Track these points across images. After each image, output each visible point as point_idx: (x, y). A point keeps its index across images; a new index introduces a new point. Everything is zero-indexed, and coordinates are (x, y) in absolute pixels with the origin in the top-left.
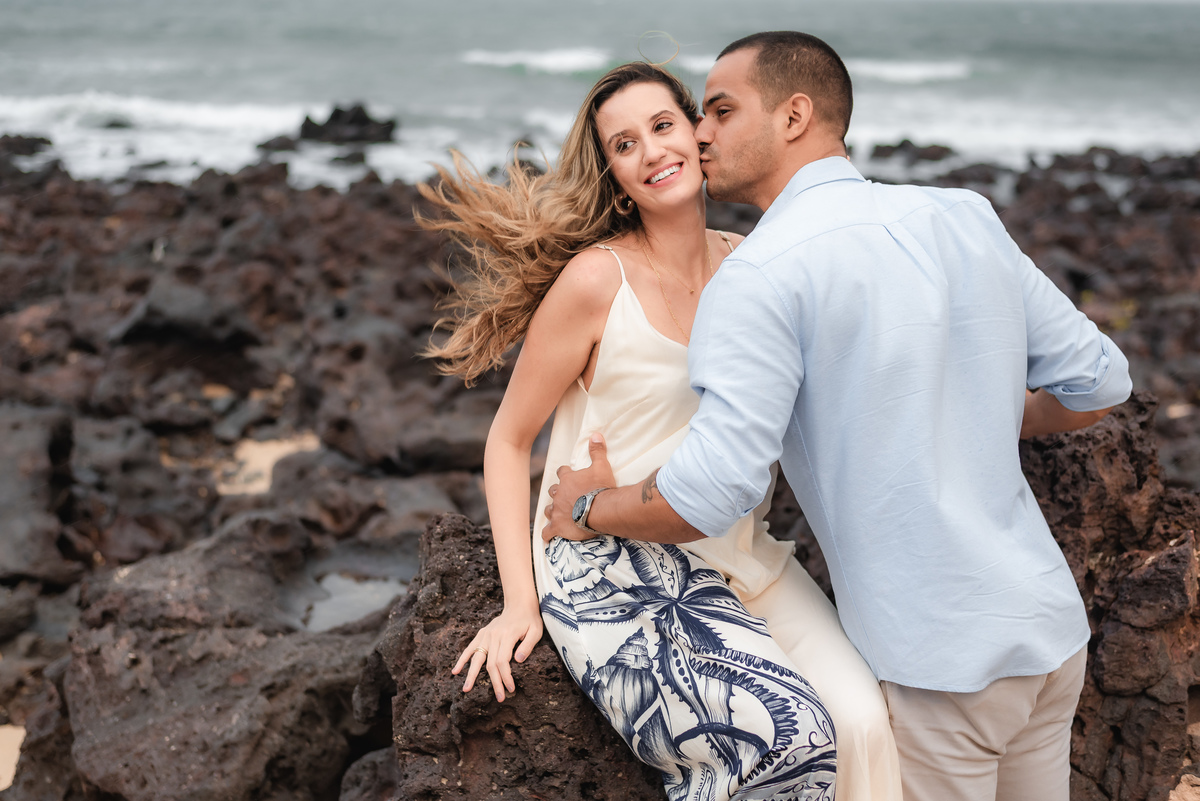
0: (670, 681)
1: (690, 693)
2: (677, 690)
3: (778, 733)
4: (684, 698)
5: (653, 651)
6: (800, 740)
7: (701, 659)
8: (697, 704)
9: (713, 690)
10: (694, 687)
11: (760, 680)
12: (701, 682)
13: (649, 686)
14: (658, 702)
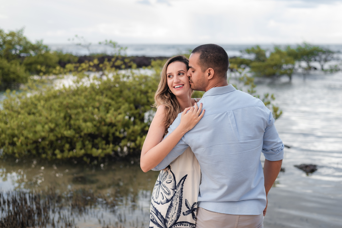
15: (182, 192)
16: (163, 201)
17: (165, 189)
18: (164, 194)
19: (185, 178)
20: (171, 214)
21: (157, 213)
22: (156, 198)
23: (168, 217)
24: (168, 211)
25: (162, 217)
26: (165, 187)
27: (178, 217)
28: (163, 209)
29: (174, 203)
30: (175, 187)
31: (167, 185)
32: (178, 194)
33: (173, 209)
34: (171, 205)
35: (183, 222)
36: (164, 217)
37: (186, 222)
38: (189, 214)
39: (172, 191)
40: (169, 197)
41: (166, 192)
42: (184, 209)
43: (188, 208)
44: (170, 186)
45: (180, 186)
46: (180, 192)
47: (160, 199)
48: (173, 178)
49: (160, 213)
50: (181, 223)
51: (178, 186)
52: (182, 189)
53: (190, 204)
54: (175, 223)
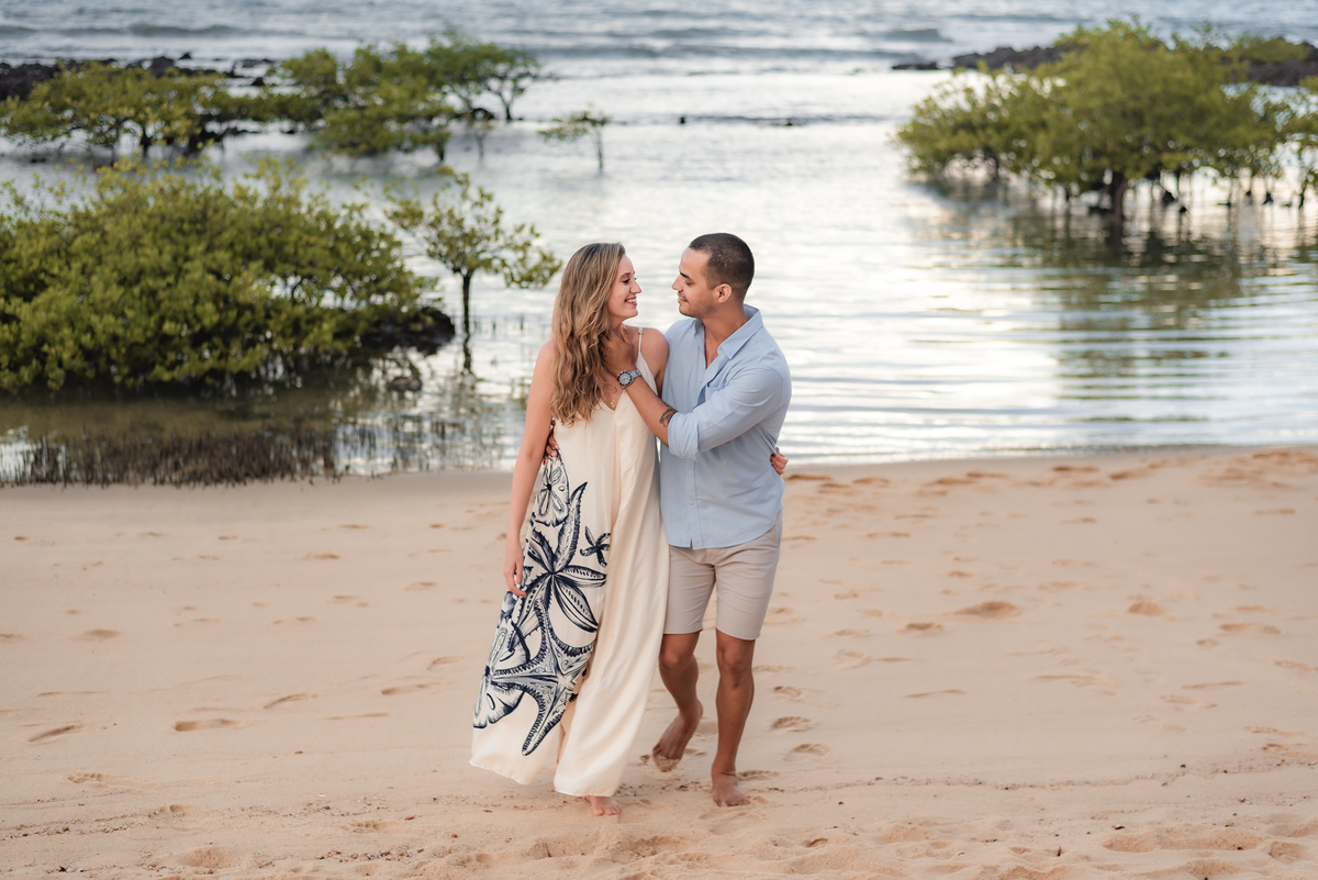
2: (523, 605)
3: (537, 657)
4: (521, 611)
6: (541, 665)
7: (539, 605)
8: (522, 618)
9: (532, 621)
10: (528, 612)
11: (546, 635)
15: (579, 512)
19: (583, 487)
20: (562, 547)
21: (543, 541)
22: (541, 514)
23: (559, 552)
24: (559, 540)
25: (550, 549)
26: (556, 496)
27: (571, 556)
28: (551, 536)
29: (567, 528)
30: (568, 500)
31: (558, 493)
32: (573, 514)
33: (564, 538)
34: (562, 530)
35: (580, 567)
36: (554, 550)
37: (584, 568)
38: (591, 553)
39: (565, 508)
40: (561, 517)
42: (583, 544)
43: (590, 542)
44: (562, 497)
45: (576, 501)
46: (575, 511)
47: (550, 516)
48: (567, 483)
49: (547, 543)
50: (576, 568)
51: (572, 499)
52: (578, 506)
53: (595, 537)
54: (567, 567)
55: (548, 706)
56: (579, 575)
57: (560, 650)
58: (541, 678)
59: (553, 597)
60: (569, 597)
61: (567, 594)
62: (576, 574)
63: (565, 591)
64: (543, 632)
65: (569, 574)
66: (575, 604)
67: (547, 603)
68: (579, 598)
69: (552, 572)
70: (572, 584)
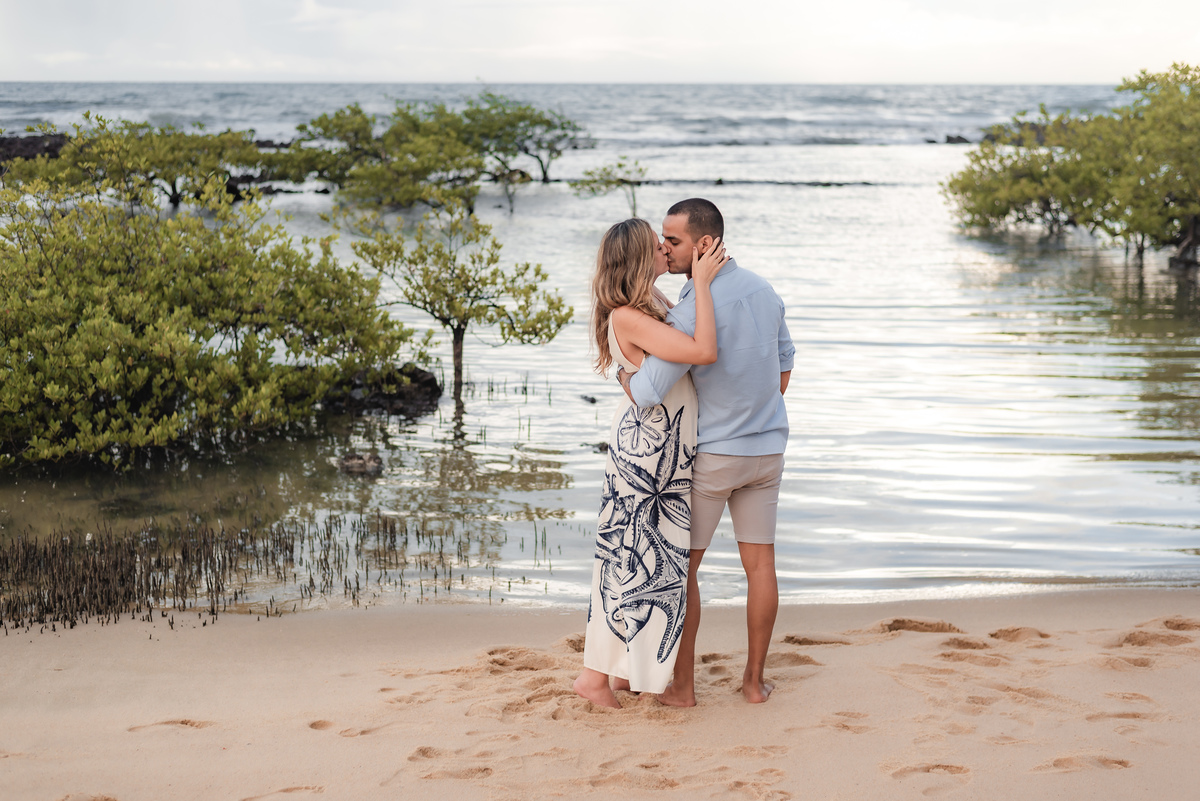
0: (634, 524)
1: (637, 536)
2: (634, 529)
3: (655, 573)
4: (634, 535)
5: (635, 509)
6: (661, 578)
7: (648, 528)
8: (636, 541)
9: (644, 543)
10: (640, 535)
11: (660, 550)
12: (642, 535)
13: (626, 520)
14: (625, 527)
15: (678, 433)
16: (648, 451)
17: (651, 432)
18: (650, 440)
19: (681, 411)
20: (663, 469)
21: (639, 471)
22: (633, 448)
23: (659, 475)
24: (660, 465)
25: (649, 475)
26: (650, 428)
27: (673, 473)
28: (649, 464)
29: (667, 451)
30: (669, 427)
31: (653, 425)
32: (673, 438)
33: (666, 460)
34: (663, 455)
35: (681, 480)
36: (654, 475)
37: (684, 480)
38: (688, 465)
39: (663, 435)
40: (659, 444)
41: (653, 438)
42: (682, 459)
43: (688, 457)
44: (660, 427)
45: (676, 425)
46: (675, 434)
47: (642, 448)
48: (664, 413)
49: (645, 471)
50: (678, 481)
51: (673, 424)
52: (678, 429)
53: (690, 450)
54: (669, 483)
55: (675, 612)
56: (681, 487)
57: (678, 555)
58: (665, 589)
59: (661, 514)
60: (674, 508)
61: (672, 507)
62: (678, 487)
63: (670, 505)
64: (656, 548)
65: (673, 489)
66: (680, 512)
67: (655, 521)
68: (682, 506)
69: (657, 492)
70: (676, 497)
